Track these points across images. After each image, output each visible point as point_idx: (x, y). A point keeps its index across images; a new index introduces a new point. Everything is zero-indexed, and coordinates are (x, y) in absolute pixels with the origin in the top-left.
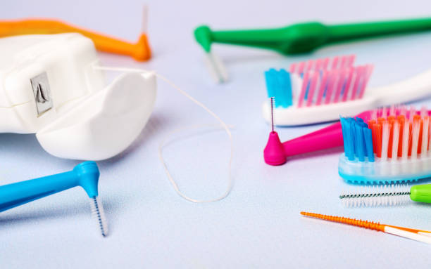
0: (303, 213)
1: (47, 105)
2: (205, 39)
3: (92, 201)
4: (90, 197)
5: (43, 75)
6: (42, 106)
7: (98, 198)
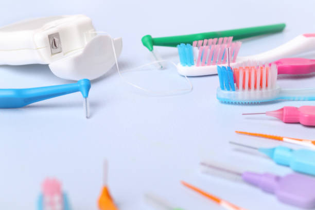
0: (237, 132)
1: (58, 50)
2: (149, 44)
3: (85, 99)
4: (84, 97)
5: (57, 35)
6: (55, 51)
7: (87, 99)
